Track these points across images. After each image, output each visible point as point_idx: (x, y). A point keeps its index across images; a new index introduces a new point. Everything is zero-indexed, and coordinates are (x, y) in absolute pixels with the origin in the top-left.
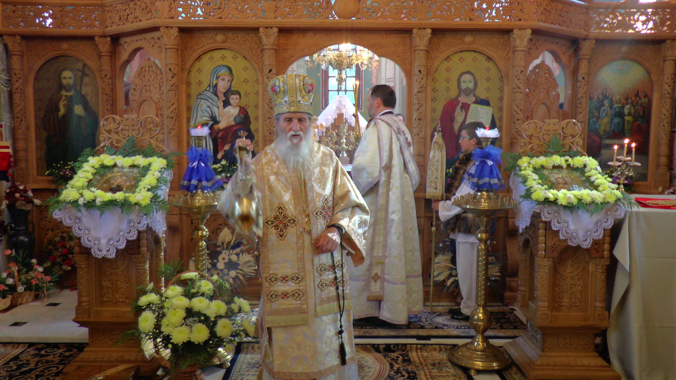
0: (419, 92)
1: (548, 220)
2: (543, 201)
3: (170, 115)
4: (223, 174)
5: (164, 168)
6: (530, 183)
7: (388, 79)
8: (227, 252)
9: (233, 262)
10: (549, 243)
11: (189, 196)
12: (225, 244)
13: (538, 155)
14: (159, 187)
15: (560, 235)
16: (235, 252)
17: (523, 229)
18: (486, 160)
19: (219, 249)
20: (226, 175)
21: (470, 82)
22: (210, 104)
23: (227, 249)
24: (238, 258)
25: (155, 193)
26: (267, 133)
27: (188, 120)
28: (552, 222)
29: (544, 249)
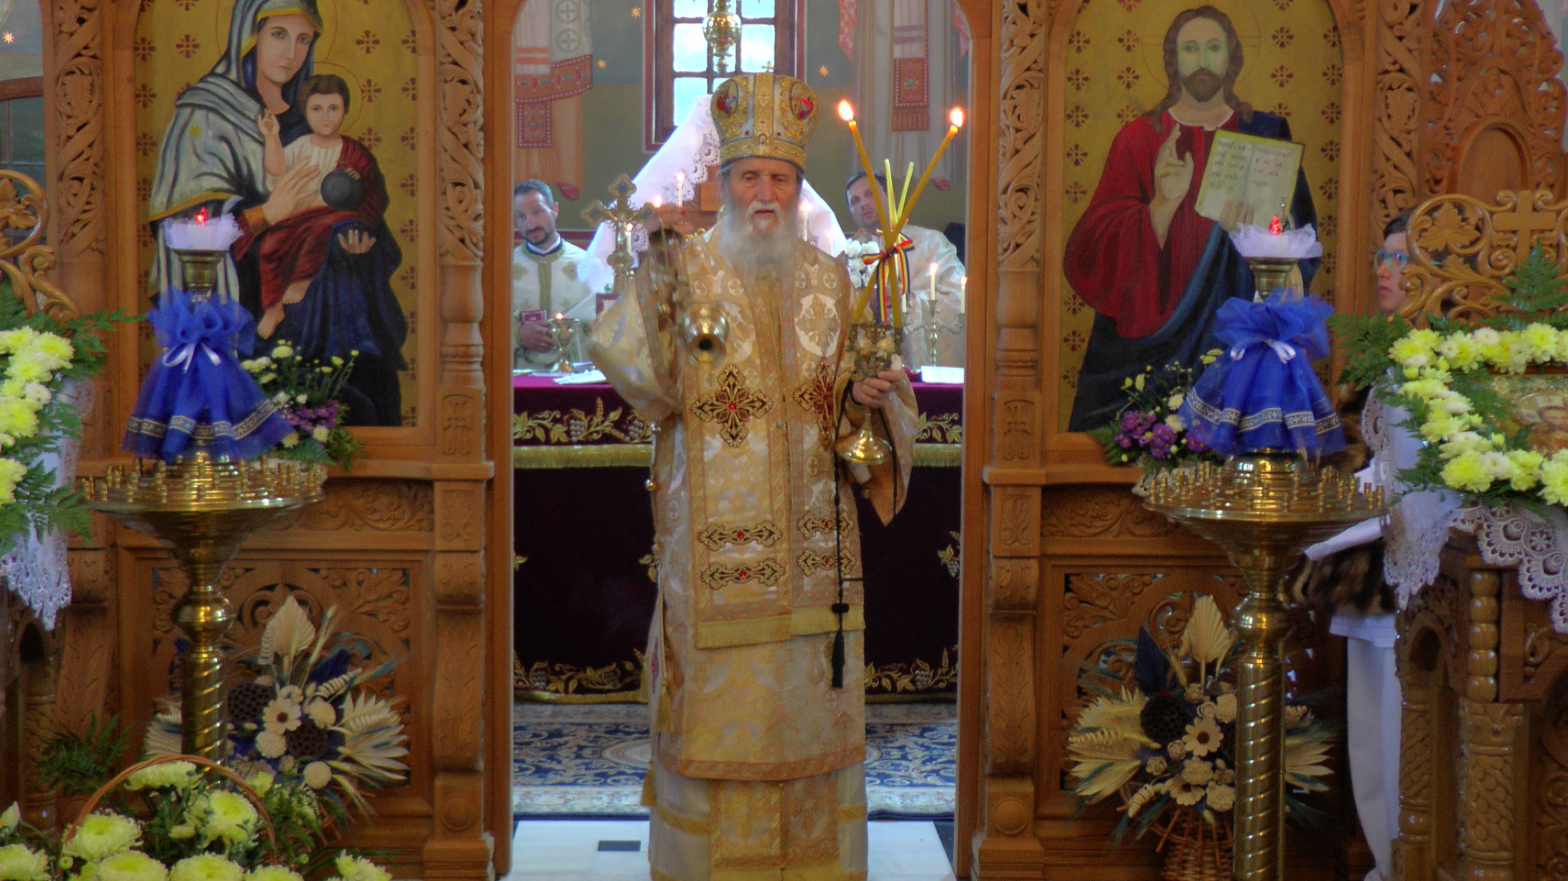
0: (1019, 87)
1: (1508, 561)
2: (1488, 492)
3: (72, 169)
4: (282, 397)
5: (61, 370)
6: (1437, 425)
7: (902, 29)
8: (296, 690)
9: (319, 731)
10: (1515, 648)
11: (160, 477)
12: (286, 661)
13: (1469, 320)
14: (46, 440)
15: (1556, 616)
16: (325, 690)
17: (1411, 596)
18: (1269, 342)
19: (262, 681)
20: (293, 399)
21: (1215, 48)
22: (229, 129)
23: (294, 680)
24: (339, 715)
25: (34, 464)
26: (450, 240)
27: (144, 188)
28: (1523, 569)
29: (1493, 669)
